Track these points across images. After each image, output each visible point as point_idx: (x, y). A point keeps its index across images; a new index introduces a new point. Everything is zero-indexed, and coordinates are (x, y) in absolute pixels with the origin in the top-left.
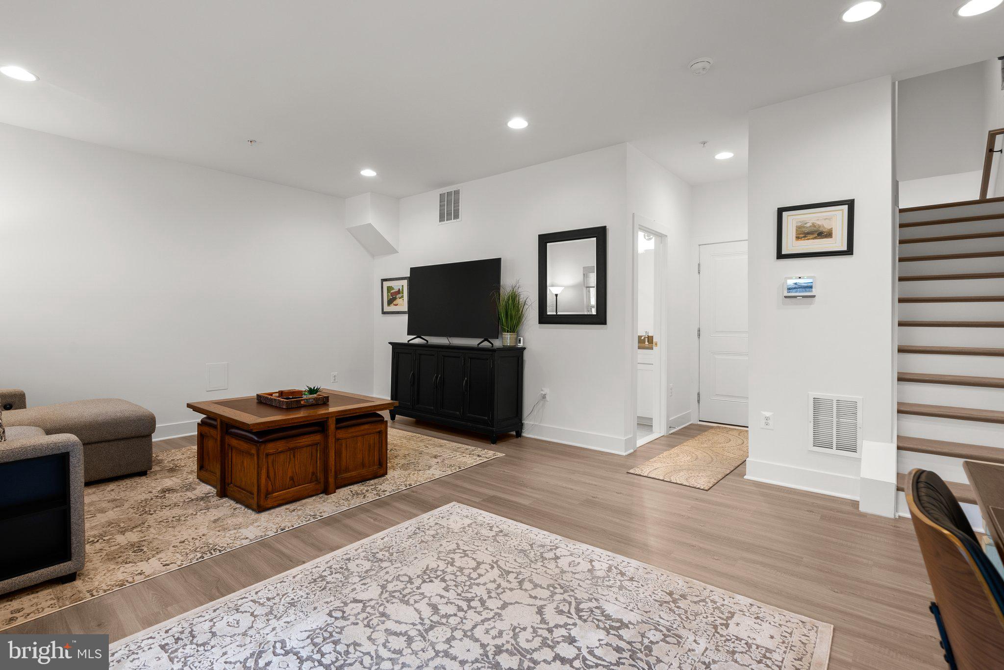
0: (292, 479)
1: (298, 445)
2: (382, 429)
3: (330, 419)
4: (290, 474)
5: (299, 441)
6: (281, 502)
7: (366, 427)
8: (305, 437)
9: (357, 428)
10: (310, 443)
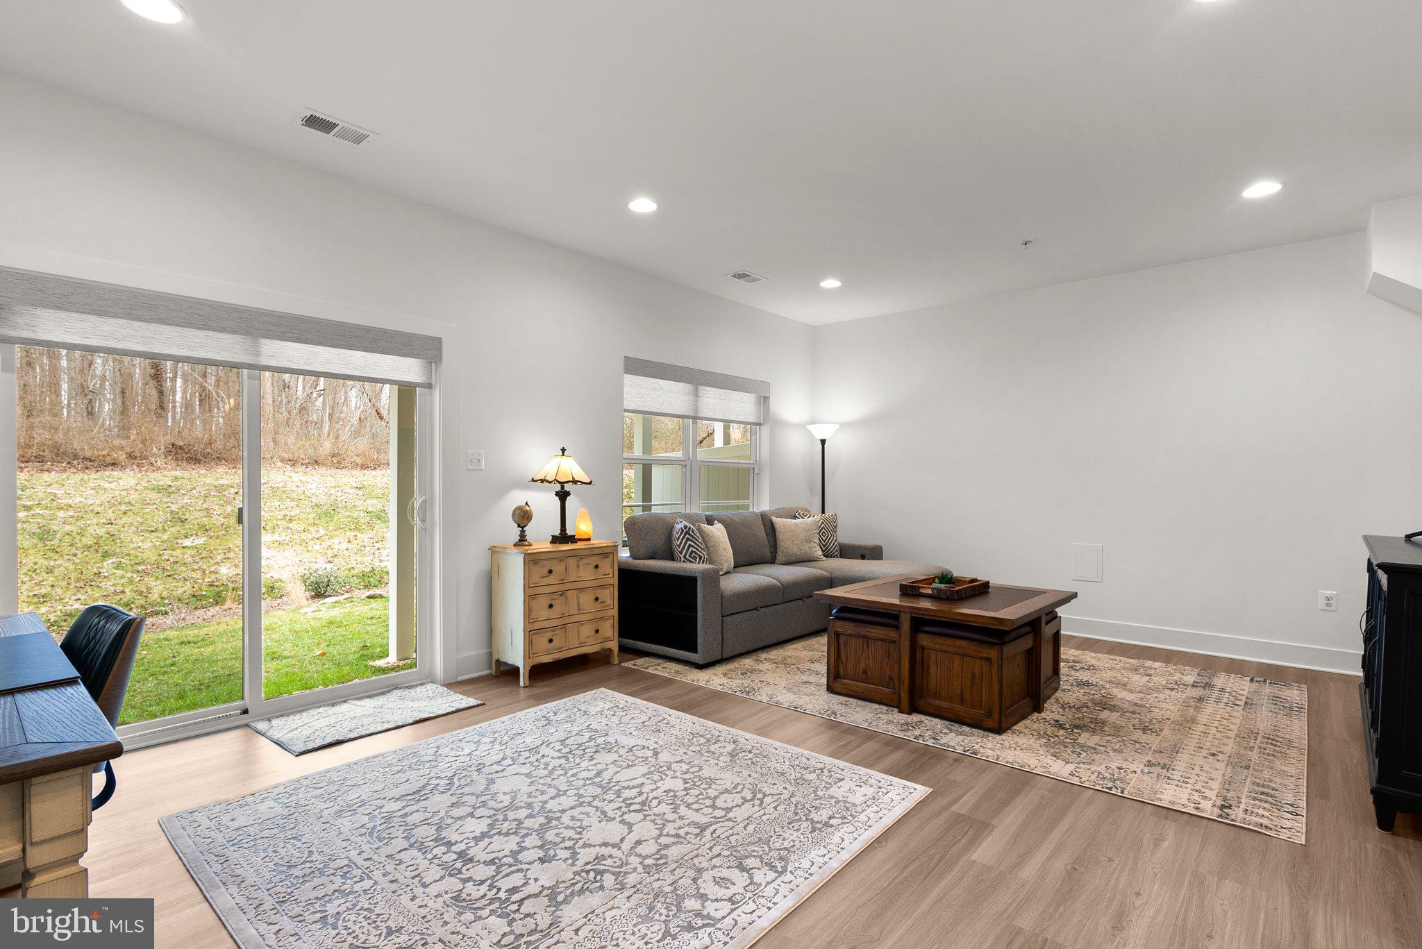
0: (865, 672)
1: (869, 634)
2: (991, 656)
3: (902, 614)
4: (862, 666)
5: (872, 630)
6: (851, 693)
7: (964, 643)
8: (877, 627)
9: (950, 642)
10: (883, 637)
